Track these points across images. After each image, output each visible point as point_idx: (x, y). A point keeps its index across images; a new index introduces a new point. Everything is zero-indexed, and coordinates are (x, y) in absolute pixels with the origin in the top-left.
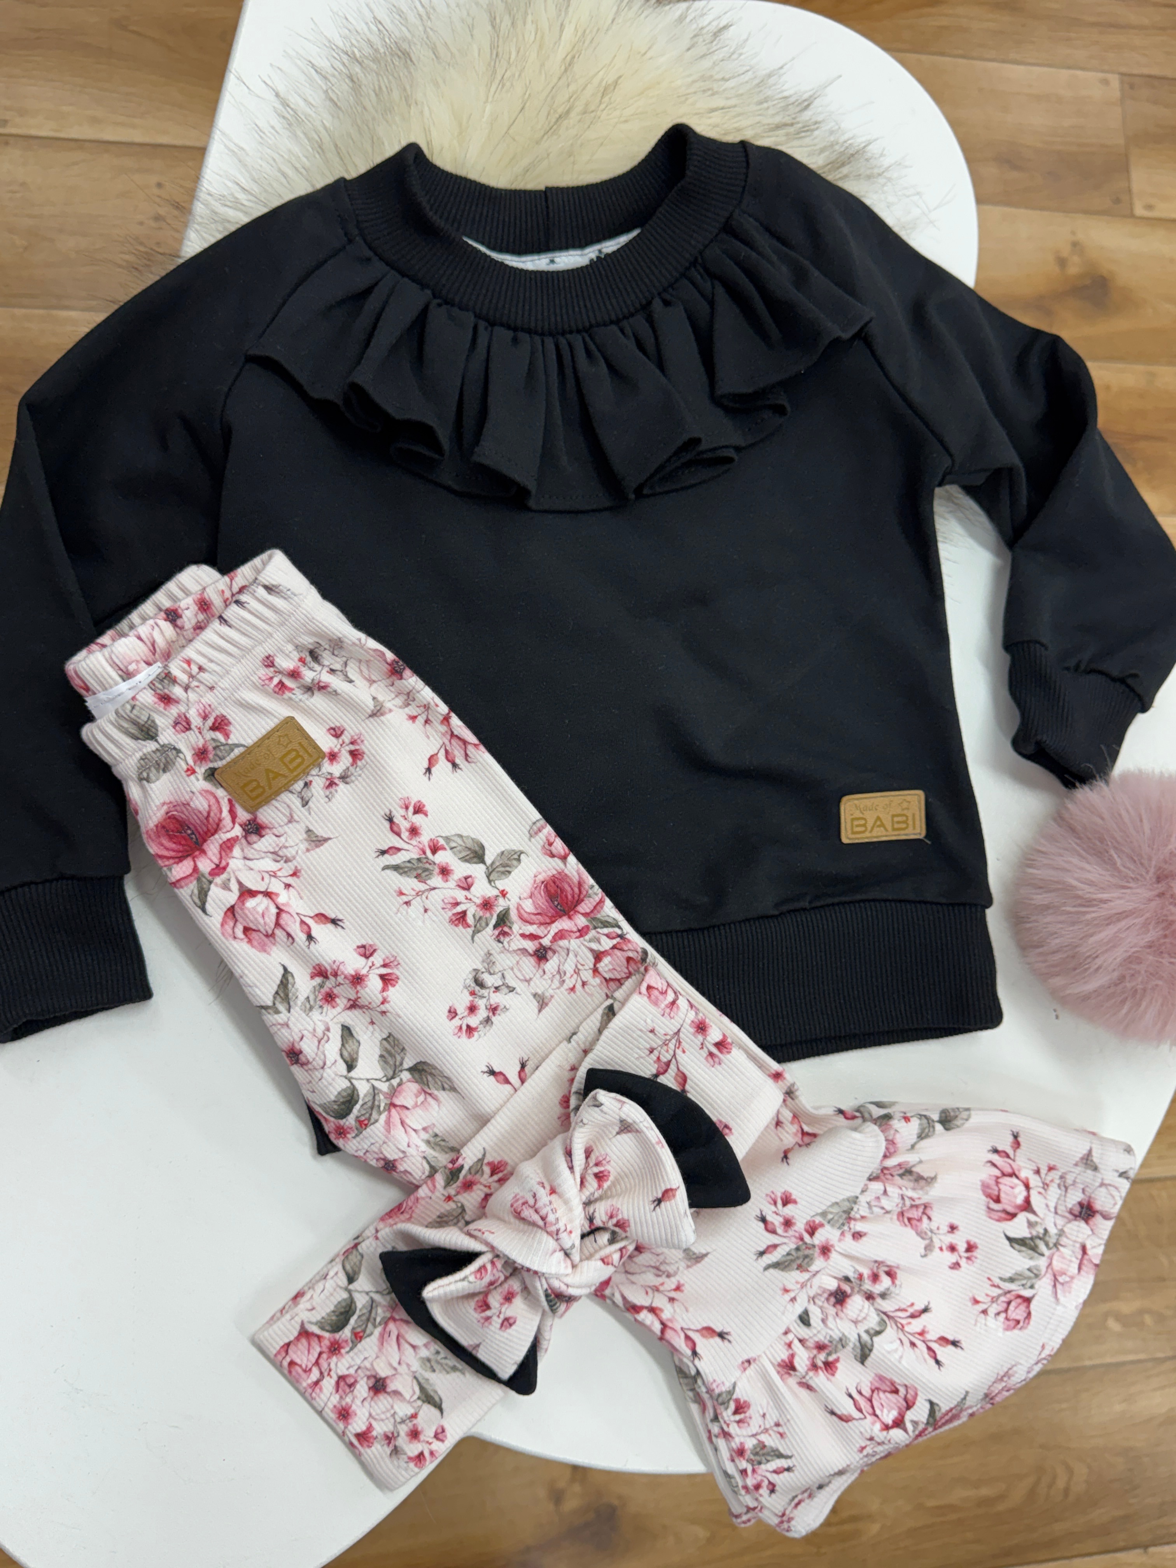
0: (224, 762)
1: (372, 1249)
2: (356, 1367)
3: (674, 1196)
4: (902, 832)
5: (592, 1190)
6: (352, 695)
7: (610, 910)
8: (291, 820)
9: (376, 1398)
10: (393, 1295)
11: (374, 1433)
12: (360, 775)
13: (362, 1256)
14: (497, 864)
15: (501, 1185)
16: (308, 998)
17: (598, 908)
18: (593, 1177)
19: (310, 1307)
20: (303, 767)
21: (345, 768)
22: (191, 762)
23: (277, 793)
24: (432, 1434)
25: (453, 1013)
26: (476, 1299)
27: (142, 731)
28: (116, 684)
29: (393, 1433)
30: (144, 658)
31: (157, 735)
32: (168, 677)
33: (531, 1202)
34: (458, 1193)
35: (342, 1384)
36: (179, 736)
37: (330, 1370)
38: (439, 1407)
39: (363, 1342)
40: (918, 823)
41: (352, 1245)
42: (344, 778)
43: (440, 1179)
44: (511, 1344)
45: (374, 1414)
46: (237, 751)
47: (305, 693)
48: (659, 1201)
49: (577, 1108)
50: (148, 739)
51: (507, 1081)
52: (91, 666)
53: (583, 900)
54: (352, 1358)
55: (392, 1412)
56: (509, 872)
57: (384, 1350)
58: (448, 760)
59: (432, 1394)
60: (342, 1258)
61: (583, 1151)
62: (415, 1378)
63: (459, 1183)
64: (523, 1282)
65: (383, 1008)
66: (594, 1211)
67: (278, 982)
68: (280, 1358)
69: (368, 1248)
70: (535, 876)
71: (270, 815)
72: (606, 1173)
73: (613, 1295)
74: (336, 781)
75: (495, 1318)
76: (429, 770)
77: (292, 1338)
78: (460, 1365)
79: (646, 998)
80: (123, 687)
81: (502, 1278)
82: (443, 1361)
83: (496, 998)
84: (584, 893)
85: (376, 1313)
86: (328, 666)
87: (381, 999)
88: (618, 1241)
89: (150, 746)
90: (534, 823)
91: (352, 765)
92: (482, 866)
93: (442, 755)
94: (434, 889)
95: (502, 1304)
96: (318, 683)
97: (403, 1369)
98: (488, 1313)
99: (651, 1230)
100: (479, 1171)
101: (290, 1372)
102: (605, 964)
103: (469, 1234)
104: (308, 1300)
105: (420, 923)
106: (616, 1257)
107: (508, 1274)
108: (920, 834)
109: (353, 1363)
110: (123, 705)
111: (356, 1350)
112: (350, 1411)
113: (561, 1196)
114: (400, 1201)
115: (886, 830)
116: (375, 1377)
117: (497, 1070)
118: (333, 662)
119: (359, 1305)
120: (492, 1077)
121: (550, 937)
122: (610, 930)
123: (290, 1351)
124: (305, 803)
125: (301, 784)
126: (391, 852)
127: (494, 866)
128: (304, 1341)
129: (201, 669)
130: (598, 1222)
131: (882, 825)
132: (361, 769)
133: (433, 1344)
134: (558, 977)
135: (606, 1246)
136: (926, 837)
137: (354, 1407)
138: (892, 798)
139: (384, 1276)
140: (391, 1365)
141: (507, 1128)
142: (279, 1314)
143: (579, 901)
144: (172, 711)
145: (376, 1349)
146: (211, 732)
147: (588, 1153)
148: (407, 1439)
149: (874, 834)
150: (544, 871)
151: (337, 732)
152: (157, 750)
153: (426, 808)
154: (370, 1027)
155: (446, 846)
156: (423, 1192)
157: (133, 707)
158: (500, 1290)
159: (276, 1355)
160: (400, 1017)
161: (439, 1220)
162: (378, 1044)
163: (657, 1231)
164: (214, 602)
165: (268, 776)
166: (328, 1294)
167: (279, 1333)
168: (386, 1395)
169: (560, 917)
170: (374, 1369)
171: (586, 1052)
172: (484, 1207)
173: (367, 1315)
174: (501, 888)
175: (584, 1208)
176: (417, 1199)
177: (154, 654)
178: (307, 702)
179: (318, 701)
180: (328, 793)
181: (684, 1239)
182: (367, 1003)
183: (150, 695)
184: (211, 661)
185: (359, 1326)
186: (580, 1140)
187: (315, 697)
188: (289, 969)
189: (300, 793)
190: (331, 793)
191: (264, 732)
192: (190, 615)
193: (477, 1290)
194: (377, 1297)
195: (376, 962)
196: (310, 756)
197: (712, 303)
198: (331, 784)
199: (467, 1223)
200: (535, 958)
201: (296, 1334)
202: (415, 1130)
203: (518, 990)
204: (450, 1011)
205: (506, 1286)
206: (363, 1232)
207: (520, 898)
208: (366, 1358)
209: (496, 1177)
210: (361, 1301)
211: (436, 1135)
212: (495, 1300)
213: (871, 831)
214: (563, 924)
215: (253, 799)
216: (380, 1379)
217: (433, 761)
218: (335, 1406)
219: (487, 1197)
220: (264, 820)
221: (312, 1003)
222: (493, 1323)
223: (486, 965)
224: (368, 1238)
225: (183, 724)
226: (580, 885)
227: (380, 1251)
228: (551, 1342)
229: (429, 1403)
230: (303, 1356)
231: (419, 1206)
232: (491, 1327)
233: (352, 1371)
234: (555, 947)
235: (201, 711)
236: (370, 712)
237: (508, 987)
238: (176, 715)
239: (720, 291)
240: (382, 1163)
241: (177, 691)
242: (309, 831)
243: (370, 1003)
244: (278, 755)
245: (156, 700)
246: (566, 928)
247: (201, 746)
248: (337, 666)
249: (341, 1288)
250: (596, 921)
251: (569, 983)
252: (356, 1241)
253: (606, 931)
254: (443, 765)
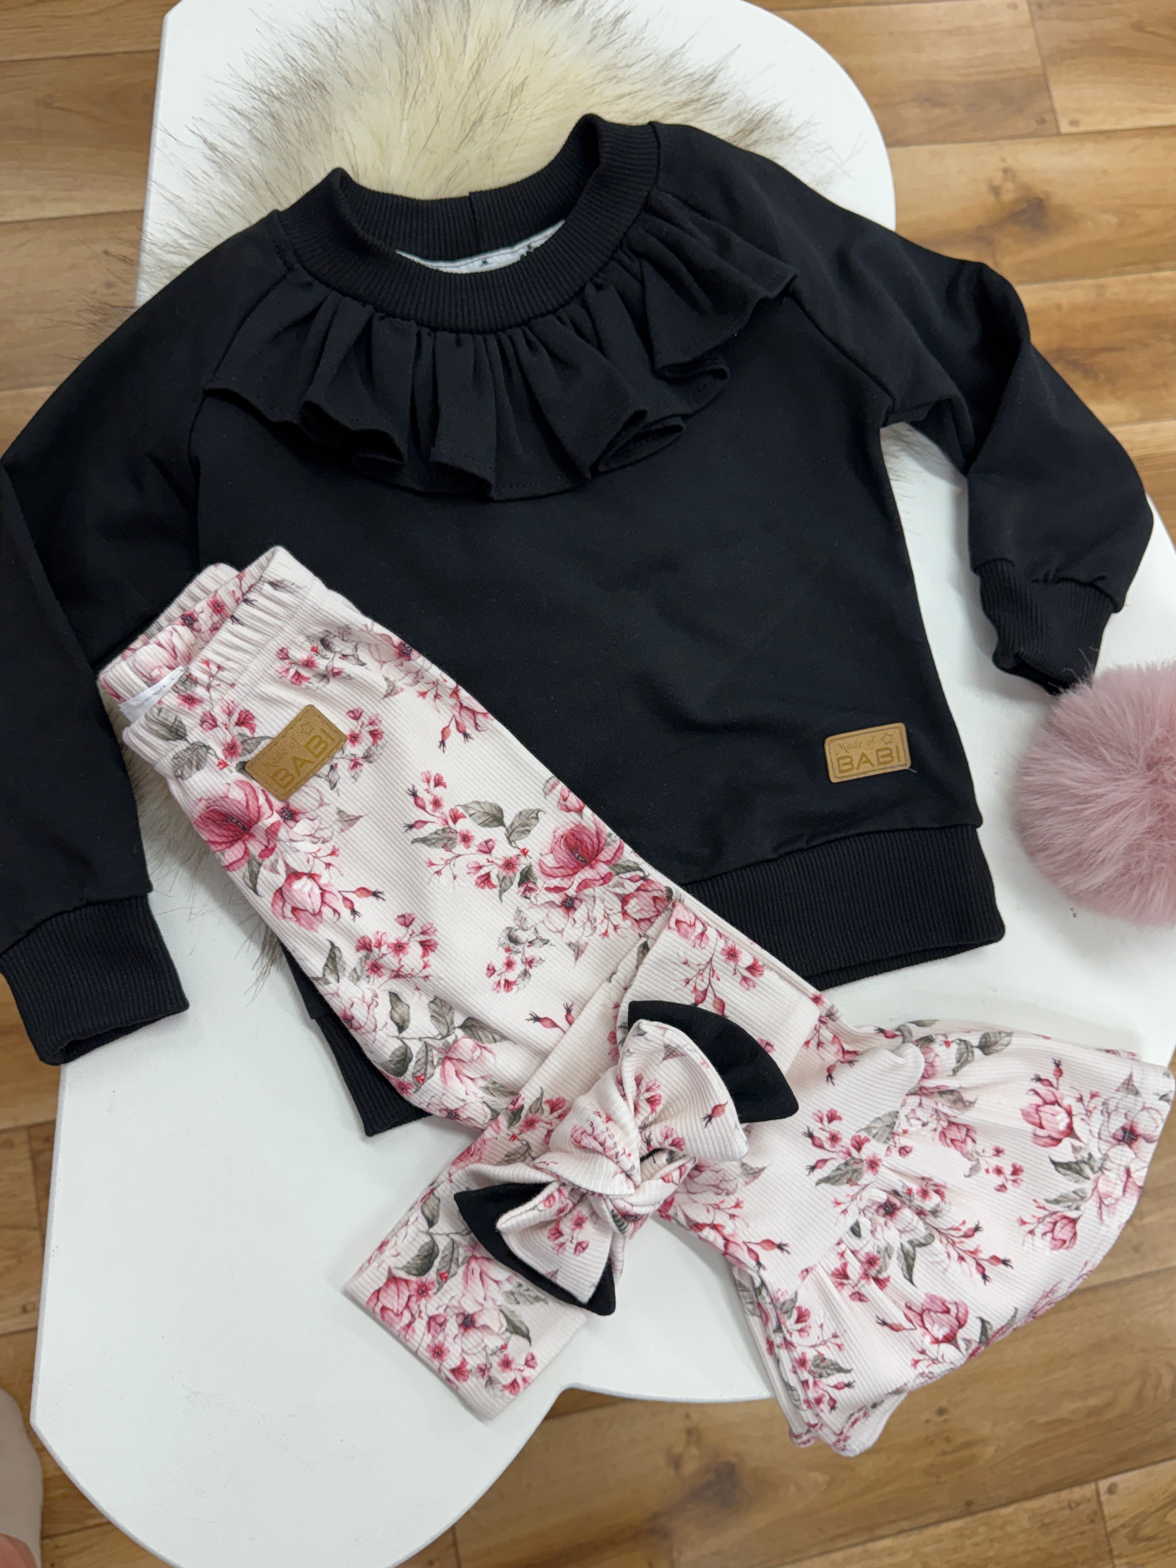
0: (253, 755)
1: (448, 1192)
2: (444, 1307)
3: (723, 1111)
4: (888, 765)
5: (646, 1115)
6: (365, 678)
7: (629, 855)
8: (322, 804)
9: (466, 1334)
10: (472, 1235)
11: (468, 1367)
12: (381, 754)
13: (439, 1200)
14: (517, 824)
15: (561, 1120)
16: (355, 969)
17: (618, 854)
18: (645, 1102)
19: (395, 1253)
20: (327, 751)
21: (367, 748)
22: (222, 757)
23: (306, 779)
24: (523, 1362)
25: (491, 970)
26: (549, 1228)
27: (171, 732)
28: (143, 690)
29: (486, 1365)
30: (167, 663)
31: (186, 735)
32: (189, 679)
33: (589, 1130)
34: (521, 1132)
35: (433, 1324)
36: (207, 734)
37: (420, 1312)
38: (527, 1336)
39: (449, 1282)
40: (902, 754)
41: (428, 1191)
42: (367, 757)
43: (503, 1120)
44: (587, 1267)
45: (466, 1349)
46: (264, 744)
47: (321, 680)
48: (710, 1118)
49: (623, 1041)
50: (177, 739)
51: (554, 1025)
52: (118, 675)
53: (603, 849)
54: (440, 1299)
55: (483, 1345)
56: (529, 831)
57: (469, 1288)
58: (460, 731)
59: (519, 1324)
60: (421, 1204)
61: (633, 1078)
62: (501, 1311)
63: (521, 1122)
64: (591, 1207)
65: (425, 972)
66: (650, 1134)
67: (327, 956)
68: (372, 1304)
69: (444, 1192)
70: (554, 832)
71: (300, 800)
72: (657, 1098)
73: (676, 1214)
74: (360, 761)
75: (568, 1244)
76: (443, 743)
77: (381, 1284)
78: (542, 1294)
79: (675, 932)
80: (149, 692)
81: (571, 1205)
82: (526, 1293)
83: (530, 952)
84: (603, 841)
85: (458, 1254)
86: (340, 652)
87: (422, 964)
88: (676, 1160)
89: (181, 745)
90: (547, 781)
91: (373, 745)
92: (502, 828)
93: (453, 727)
94: (459, 856)
95: (573, 1230)
96: (332, 670)
97: (489, 1304)
98: (561, 1240)
99: (706, 1146)
100: (540, 1109)
101: (383, 1317)
102: (633, 906)
103: (537, 1168)
104: (393, 1247)
105: (451, 890)
106: (676, 1174)
107: (576, 1201)
108: (906, 765)
109: (441, 1303)
110: (151, 709)
111: (442, 1290)
112: (444, 1348)
113: (616, 1123)
114: (468, 1145)
115: (873, 765)
116: (463, 1314)
117: (541, 1016)
118: (343, 647)
119: (441, 1247)
120: (538, 1024)
121: (574, 887)
122: (633, 874)
123: (380, 1297)
124: (333, 786)
125: (327, 767)
126: (417, 825)
127: (514, 827)
128: (393, 1287)
129: (220, 668)
130: (655, 1144)
131: (868, 761)
132: (382, 748)
133: (514, 1277)
134: (589, 924)
135: (665, 1166)
136: (911, 767)
137: (446, 1344)
138: (874, 734)
139: (461, 1218)
140: (477, 1302)
141: (561, 1067)
142: (366, 1264)
143: (599, 850)
144: (197, 711)
145: (461, 1287)
146: (237, 727)
147: (638, 1080)
148: (499, 1369)
149: (861, 770)
150: (564, 826)
151: (356, 715)
152: (188, 748)
153: (445, 780)
154: (417, 992)
155: (465, 814)
156: (489, 1134)
157: (160, 710)
158: (570, 1217)
159: (368, 1303)
160: (442, 979)
161: (507, 1158)
162: (427, 1007)
163: (711, 1146)
164: (227, 603)
165: (295, 763)
166: (411, 1239)
167: (369, 1280)
168: (475, 1330)
169: (583, 867)
170: (461, 1307)
171: (626, 989)
172: (548, 1143)
173: (450, 1256)
174: (522, 847)
175: (641, 1133)
176: (484, 1141)
177: (175, 659)
178: (325, 690)
179: (333, 687)
180: (353, 773)
181: (737, 1151)
182: (410, 971)
183: (174, 697)
184: (228, 659)
185: (443, 1267)
186: (629, 1068)
187: (331, 682)
188: (336, 945)
189: (327, 776)
190: (356, 773)
191: (287, 722)
192: (205, 618)
193: (548, 1219)
194: (457, 1238)
195: (415, 930)
196: (333, 740)
197: (642, 282)
198: (356, 764)
199: (534, 1159)
200: (563, 908)
201: (384, 1280)
202: (472, 1079)
203: (552, 941)
204: (488, 969)
205: (575, 1212)
206: (438, 1177)
207: (541, 855)
208: (453, 1297)
209: (556, 1114)
210: (442, 1243)
211: (495, 1083)
212: (566, 1226)
213: (858, 768)
214: (586, 874)
215: (284, 787)
216: (469, 1315)
217: (445, 734)
218: (429, 1346)
219: (549, 1133)
220: (297, 806)
221: (359, 973)
222: (567, 1249)
223: (518, 922)
224: (443, 1182)
225: (208, 722)
226: (598, 834)
227: (454, 1192)
228: (625, 1263)
229: (517, 1333)
230: (393, 1300)
231: (486, 1147)
232: (565, 1253)
233: (441, 1311)
234: (581, 896)
235: (225, 708)
236: (385, 693)
237: (542, 940)
238: (202, 714)
239: (648, 269)
240: (444, 1114)
241: (199, 691)
242: (340, 812)
243: (413, 970)
244: (303, 743)
245: (181, 702)
246: (589, 877)
247: (229, 741)
248: (348, 651)
249: (422, 1232)
250: (618, 867)
251: (601, 929)
252: (432, 1187)
253: (628, 875)
254: (455, 737)
